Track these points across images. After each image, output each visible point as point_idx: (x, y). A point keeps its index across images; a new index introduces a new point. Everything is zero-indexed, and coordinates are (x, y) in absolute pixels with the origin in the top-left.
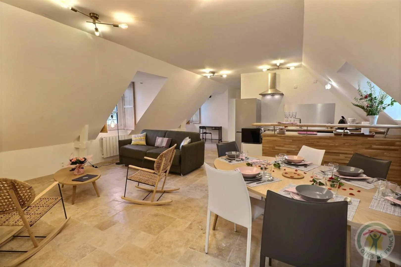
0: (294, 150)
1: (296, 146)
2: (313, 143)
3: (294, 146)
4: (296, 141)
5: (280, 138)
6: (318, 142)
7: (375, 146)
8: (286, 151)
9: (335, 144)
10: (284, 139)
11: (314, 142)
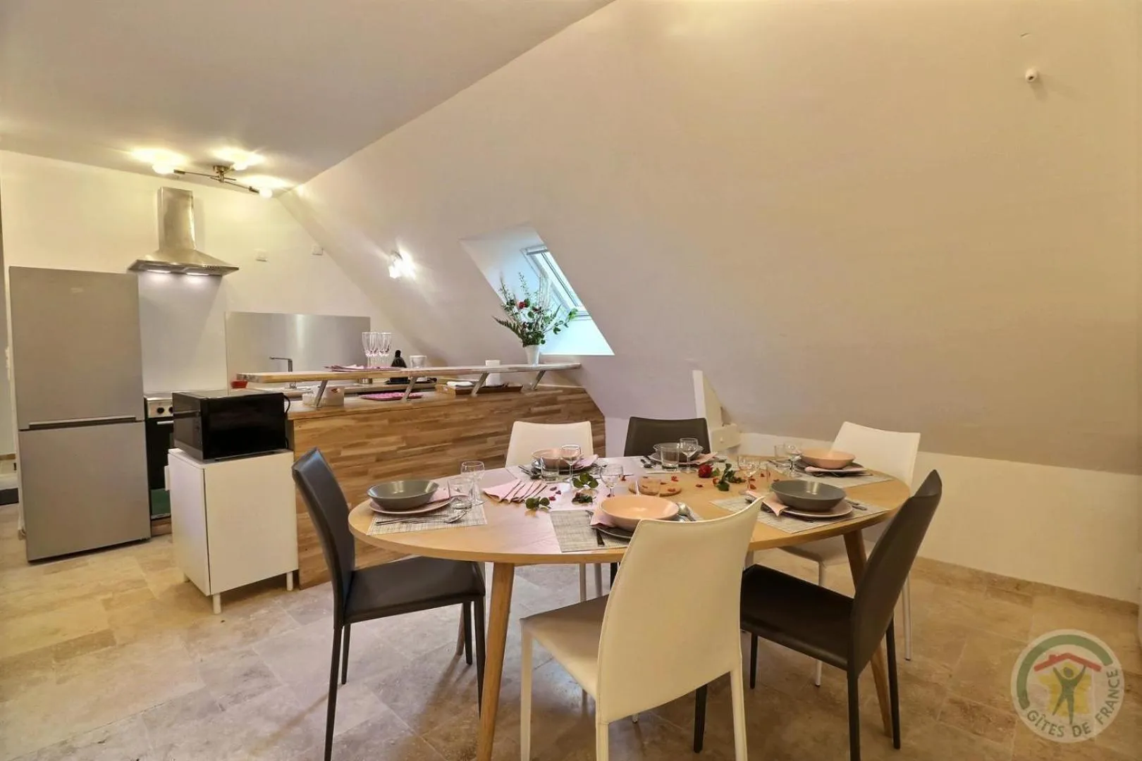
0: (396, 451)
1: (400, 437)
2: (437, 421)
3: (392, 439)
4: (399, 421)
5: (353, 419)
6: (446, 415)
7: (535, 410)
8: (374, 459)
9: (477, 415)
10: (366, 419)
11: (439, 416)
